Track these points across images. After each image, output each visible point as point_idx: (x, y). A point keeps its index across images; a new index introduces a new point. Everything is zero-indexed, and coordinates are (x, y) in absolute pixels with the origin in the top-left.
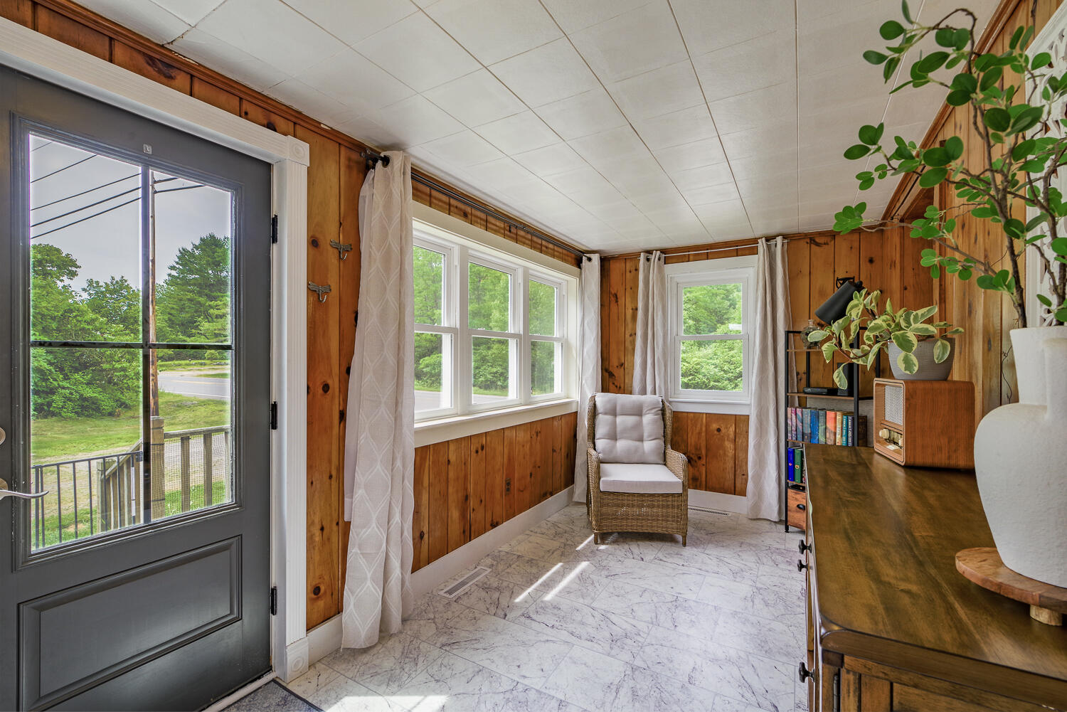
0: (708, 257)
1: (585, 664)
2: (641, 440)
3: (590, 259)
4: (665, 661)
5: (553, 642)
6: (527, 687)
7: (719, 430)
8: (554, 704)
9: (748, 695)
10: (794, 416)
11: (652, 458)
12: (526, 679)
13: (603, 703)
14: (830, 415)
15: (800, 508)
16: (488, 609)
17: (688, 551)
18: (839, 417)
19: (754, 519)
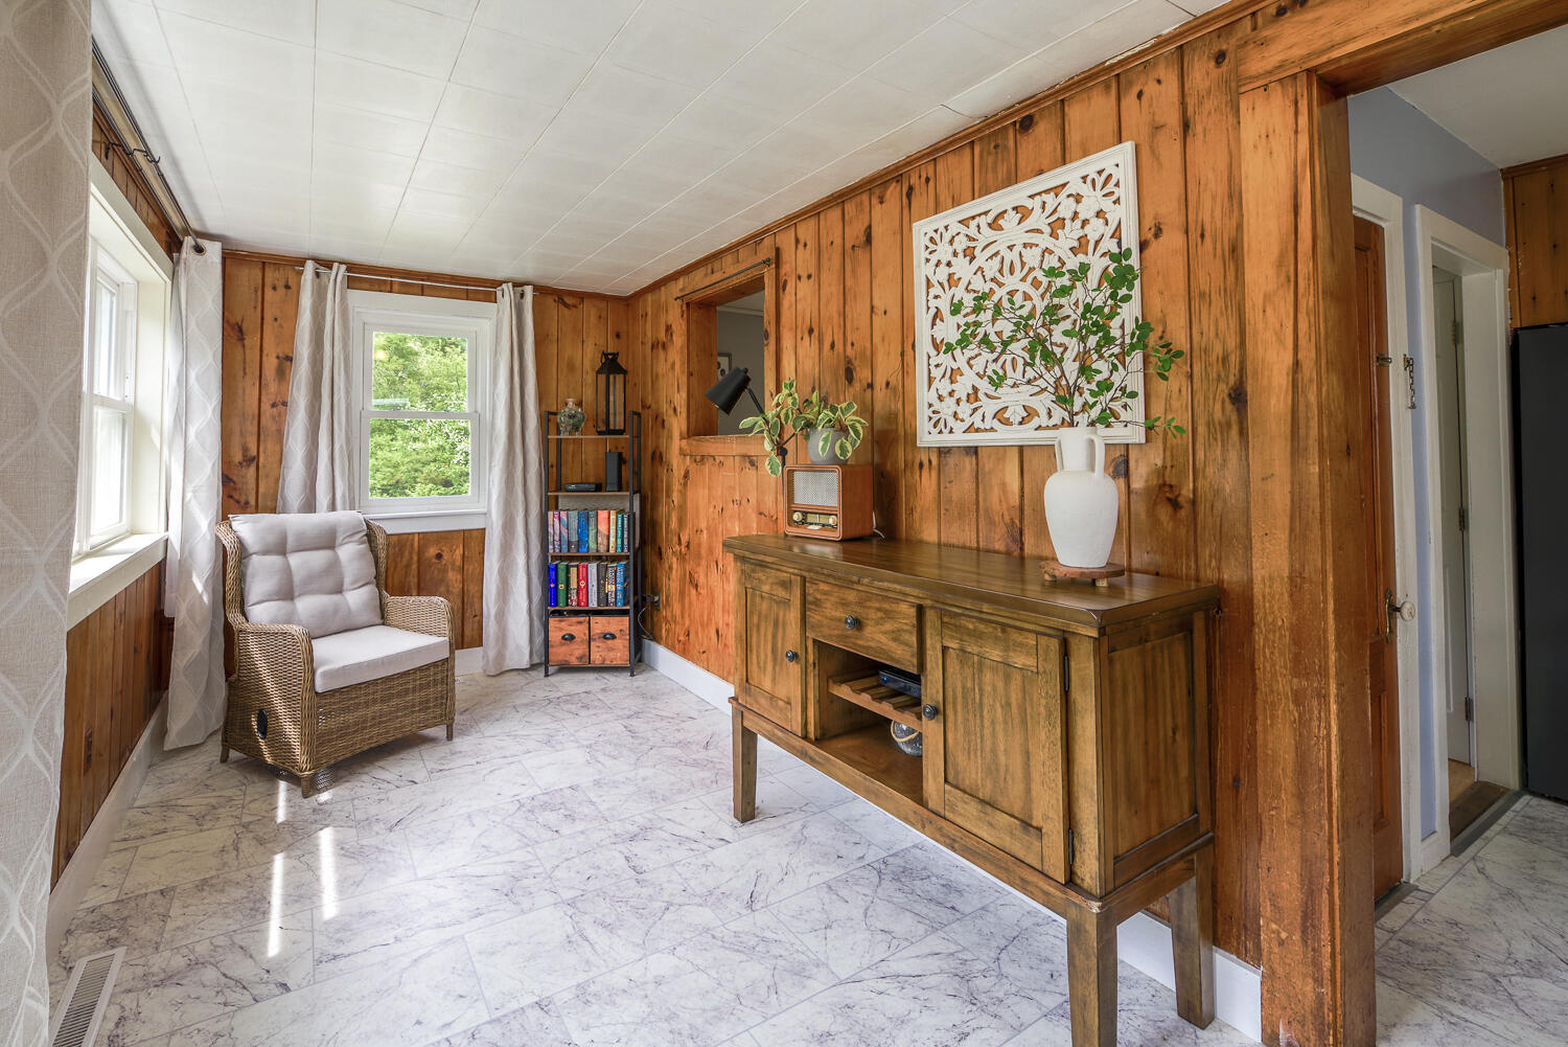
0: (423, 291)
1: (510, 944)
2: (339, 590)
3: (199, 250)
4: (592, 872)
5: (428, 955)
6: (470, 1033)
7: (439, 556)
8: (534, 1015)
9: (694, 846)
10: (557, 521)
11: (364, 618)
12: (452, 1026)
13: (587, 962)
14: (603, 515)
15: (566, 639)
16: (225, 1004)
17: (459, 743)
18: (613, 517)
19: (498, 675)
